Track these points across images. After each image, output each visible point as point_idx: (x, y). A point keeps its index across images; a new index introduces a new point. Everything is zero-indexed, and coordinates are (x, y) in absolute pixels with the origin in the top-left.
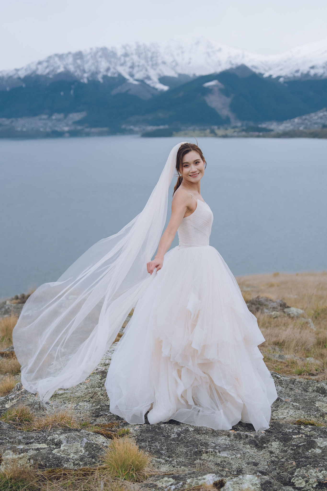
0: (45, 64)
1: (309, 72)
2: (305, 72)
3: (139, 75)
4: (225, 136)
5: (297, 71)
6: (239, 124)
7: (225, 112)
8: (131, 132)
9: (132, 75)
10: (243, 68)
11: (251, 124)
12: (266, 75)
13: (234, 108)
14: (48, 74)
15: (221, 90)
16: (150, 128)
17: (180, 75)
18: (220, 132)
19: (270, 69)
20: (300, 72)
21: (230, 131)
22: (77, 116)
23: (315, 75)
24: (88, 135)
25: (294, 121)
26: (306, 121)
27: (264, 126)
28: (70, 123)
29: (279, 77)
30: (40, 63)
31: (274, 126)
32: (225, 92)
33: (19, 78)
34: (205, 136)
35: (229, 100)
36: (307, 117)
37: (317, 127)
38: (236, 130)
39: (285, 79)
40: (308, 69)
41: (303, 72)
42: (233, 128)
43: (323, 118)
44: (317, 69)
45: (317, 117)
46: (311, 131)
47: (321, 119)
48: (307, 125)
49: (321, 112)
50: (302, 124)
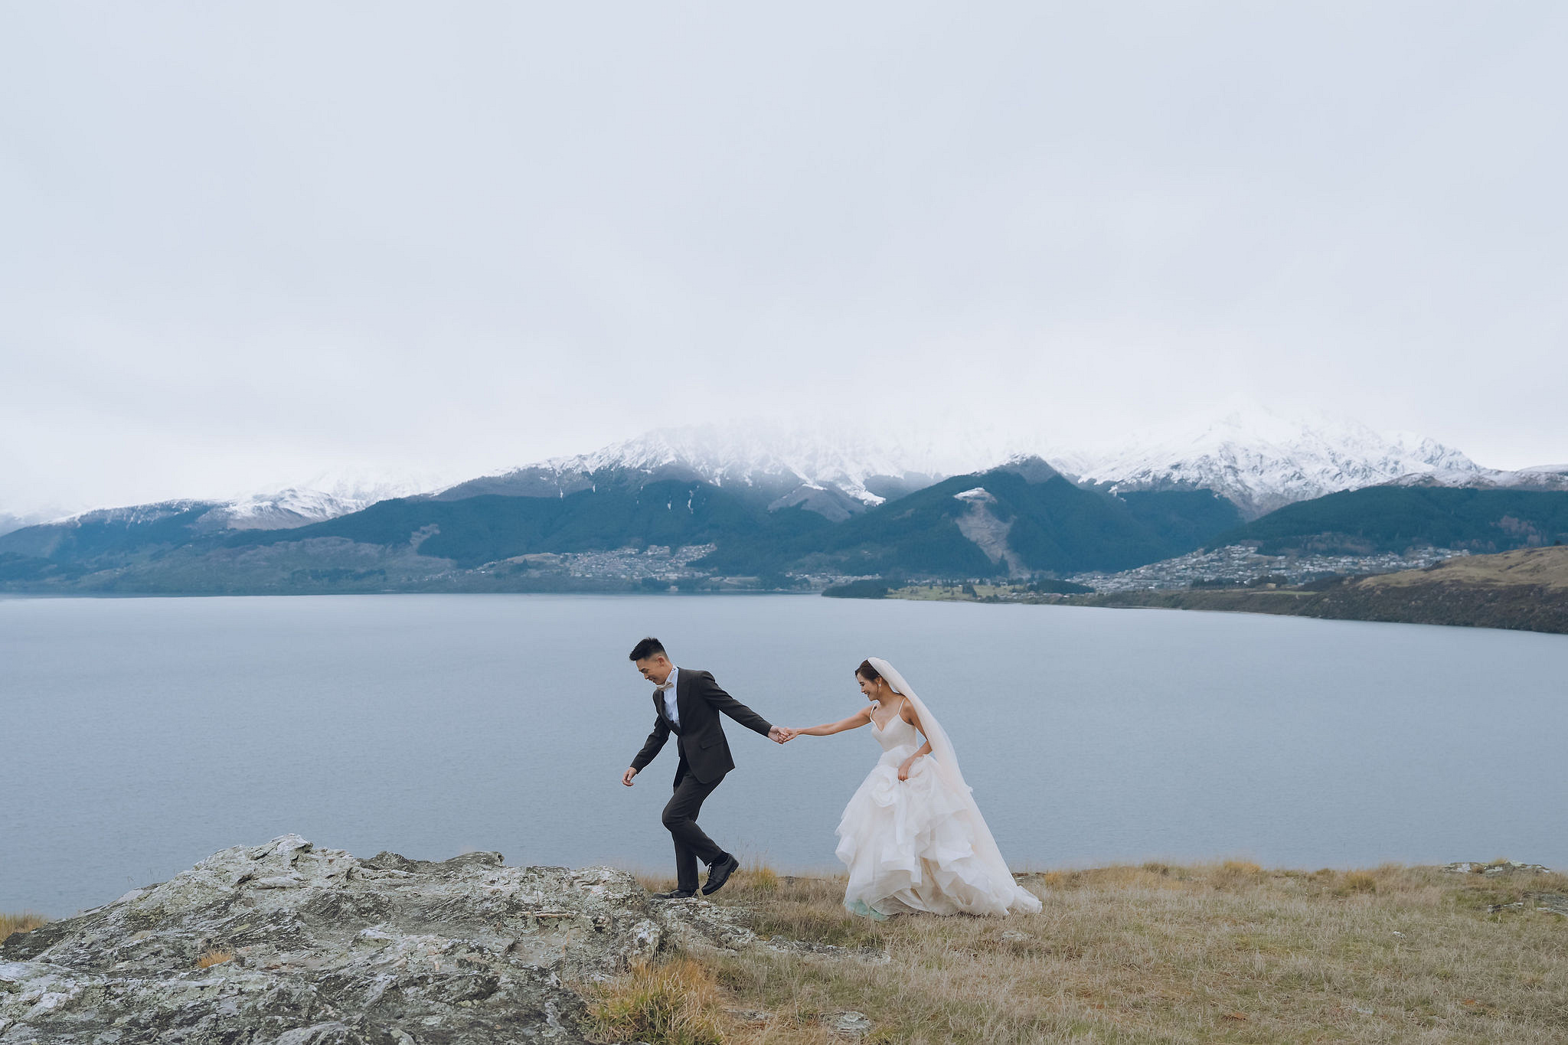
0: (638, 449)
1: (1168, 475)
2: (1163, 476)
3: (827, 474)
4: (993, 600)
5: (1145, 474)
6: (1026, 576)
7: (998, 551)
8: (804, 588)
9: (811, 474)
10: (1036, 465)
11: (1052, 576)
12: (1084, 479)
13: (1015, 542)
14: (644, 466)
15: (989, 507)
16: (843, 579)
17: (907, 474)
18: (983, 591)
19: (1091, 467)
20: (1152, 474)
21: (1004, 590)
22: (696, 552)
23: (1181, 481)
24: (717, 590)
25: (1138, 573)
26: (1164, 573)
27: (1076, 580)
28: (682, 564)
29: (1109, 484)
30: (628, 446)
31: (1099, 582)
32: (998, 511)
33: (586, 474)
34: (953, 599)
35: (1006, 527)
36: (1165, 566)
37: (1184, 586)
38: (1018, 587)
39: (1121, 487)
40: (1169, 471)
41: (1158, 474)
42: (1011, 583)
43: (1197, 566)
44: (1186, 469)
45: (1186, 565)
46: (1170, 594)
47: (1193, 569)
48: (1164, 581)
49: (1193, 557)
50: (1156, 579)
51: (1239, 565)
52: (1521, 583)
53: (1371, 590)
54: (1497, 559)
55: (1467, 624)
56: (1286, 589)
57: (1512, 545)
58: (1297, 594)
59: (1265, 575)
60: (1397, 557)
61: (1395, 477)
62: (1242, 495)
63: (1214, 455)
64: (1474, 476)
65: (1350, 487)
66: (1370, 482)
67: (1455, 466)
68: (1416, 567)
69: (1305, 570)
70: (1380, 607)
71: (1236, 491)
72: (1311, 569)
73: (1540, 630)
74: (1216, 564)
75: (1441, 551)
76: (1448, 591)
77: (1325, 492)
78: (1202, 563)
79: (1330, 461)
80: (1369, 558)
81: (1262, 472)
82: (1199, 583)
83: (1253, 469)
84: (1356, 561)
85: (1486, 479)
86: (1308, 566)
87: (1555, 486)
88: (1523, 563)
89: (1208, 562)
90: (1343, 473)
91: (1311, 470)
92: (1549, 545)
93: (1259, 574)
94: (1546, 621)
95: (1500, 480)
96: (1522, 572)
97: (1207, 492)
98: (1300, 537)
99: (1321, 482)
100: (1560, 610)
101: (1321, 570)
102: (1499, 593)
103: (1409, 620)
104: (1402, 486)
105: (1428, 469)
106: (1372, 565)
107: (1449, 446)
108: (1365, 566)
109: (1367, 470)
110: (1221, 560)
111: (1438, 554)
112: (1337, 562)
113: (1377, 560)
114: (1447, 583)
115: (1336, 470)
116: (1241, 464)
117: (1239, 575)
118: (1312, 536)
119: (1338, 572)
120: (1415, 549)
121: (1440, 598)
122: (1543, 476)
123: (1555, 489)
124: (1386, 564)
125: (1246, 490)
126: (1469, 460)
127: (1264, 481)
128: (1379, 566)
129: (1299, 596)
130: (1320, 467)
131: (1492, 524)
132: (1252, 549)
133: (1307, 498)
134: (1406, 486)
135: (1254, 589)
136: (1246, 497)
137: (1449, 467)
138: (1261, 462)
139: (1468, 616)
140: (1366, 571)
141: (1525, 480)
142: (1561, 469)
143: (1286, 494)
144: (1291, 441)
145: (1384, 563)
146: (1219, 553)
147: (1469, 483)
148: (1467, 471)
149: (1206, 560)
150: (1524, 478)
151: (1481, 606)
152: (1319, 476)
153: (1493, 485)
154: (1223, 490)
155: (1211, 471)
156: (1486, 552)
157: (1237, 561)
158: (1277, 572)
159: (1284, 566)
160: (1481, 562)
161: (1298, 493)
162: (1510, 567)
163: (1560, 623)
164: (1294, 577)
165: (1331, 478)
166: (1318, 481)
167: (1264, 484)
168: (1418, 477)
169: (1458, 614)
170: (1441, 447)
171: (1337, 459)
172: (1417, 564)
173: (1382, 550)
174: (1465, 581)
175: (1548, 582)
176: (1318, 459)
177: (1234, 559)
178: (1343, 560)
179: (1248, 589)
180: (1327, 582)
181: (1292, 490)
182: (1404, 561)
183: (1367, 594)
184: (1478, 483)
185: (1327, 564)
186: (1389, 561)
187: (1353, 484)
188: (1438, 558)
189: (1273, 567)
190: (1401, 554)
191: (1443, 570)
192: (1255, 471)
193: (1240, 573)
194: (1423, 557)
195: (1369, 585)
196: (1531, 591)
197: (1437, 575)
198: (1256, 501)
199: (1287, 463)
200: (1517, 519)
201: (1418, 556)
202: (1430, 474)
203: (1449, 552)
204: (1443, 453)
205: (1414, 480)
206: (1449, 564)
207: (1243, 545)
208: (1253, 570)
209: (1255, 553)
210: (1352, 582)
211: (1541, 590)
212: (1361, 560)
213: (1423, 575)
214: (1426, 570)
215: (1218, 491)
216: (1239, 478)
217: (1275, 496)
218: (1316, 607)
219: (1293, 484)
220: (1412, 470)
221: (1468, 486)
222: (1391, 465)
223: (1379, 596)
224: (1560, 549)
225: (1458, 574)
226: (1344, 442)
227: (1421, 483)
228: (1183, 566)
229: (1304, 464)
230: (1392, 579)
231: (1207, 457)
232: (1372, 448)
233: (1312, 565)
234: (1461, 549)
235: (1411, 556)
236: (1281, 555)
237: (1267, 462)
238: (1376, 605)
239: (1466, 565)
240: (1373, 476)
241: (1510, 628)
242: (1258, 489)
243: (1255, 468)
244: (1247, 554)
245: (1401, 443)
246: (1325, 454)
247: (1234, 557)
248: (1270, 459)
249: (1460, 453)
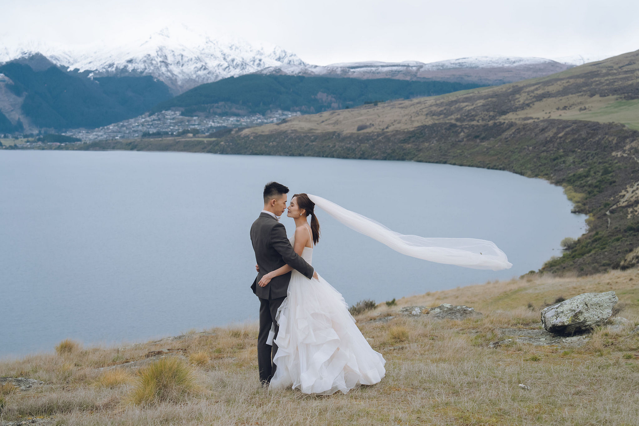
1: (126, 67)
2: (122, 67)
4: (14, 148)
5: (111, 65)
6: (36, 132)
7: (16, 116)
10: (38, 59)
11: (52, 131)
12: (71, 68)
13: (27, 110)
15: (9, 87)
18: (8, 142)
19: (76, 61)
20: (115, 66)
21: (21, 141)
23: (134, 70)
25: (108, 129)
26: (125, 128)
27: (69, 134)
29: (88, 72)
31: (83, 135)
32: (15, 90)
35: (20, 100)
36: (125, 124)
37: (137, 136)
38: (30, 139)
39: (95, 74)
40: (125, 64)
41: (119, 66)
42: (26, 136)
43: (145, 124)
44: (136, 63)
45: (138, 123)
46: (129, 141)
47: (143, 125)
48: (125, 133)
49: (142, 118)
50: (120, 132)
51: (171, 123)
52: (329, 131)
53: (247, 136)
54: (316, 117)
55: (300, 155)
56: (199, 137)
57: (323, 109)
58: (205, 140)
59: (186, 129)
60: (261, 117)
61: (259, 69)
62: (171, 79)
63: (153, 54)
64: (303, 69)
65: (234, 75)
66: (246, 72)
67: (292, 63)
68: (272, 122)
69: (210, 125)
70: (253, 146)
71: (167, 77)
72: (213, 124)
73: (339, 157)
74: (156, 122)
75: (286, 113)
76: (289, 137)
77: (220, 78)
78: (148, 122)
79: (222, 59)
80: (246, 117)
81: (183, 65)
82: (146, 135)
83: (177, 63)
84: (238, 119)
85: (308, 70)
86: (211, 123)
87: (345, 75)
88: (329, 119)
89: (152, 121)
90: (231, 67)
91: (212, 64)
92: (343, 109)
93: (182, 128)
94: (342, 152)
95: (316, 71)
96: (329, 124)
97: (149, 78)
98: (206, 105)
99: (217, 71)
100: (349, 146)
101: (219, 125)
102: (316, 138)
103: (269, 154)
104: (263, 74)
105: (278, 64)
106: (247, 122)
107: (289, 52)
108: (244, 122)
109: (244, 64)
110: (159, 120)
111: (283, 114)
112: (228, 120)
113: (250, 118)
114: (290, 131)
115: (226, 65)
116: (170, 60)
117: (171, 129)
118: (213, 104)
119: (229, 126)
120: (271, 112)
121: (286, 140)
122: (339, 69)
123: (346, 77)
124: (256, 121)
125: (173, 76)
126: (300, 59)
127: (184, 71)
128: (251, 122)
129: (207, 141)
130: (216, 63)
131: (313, 97)
132: (178, 113)
133: (210, 81)
134: (266, 74)
135: (180, 137)
136: (173, 80)
137: (289, 63)
138: (182, 59)
139: (301, 150)
140: (245, 125)
141: (329, 71)
142: (348, 65)
143: (197, 79)
144: (199, 46)
145: (254, 120)
146: (158, 115)
147: (300, 73)
148: (300, 66)
149: (150, 120)
150: (329, 70)
151: (307, 144)
152: (216, 68)
153: (313, 74)
154: (159, 76)
155: (152, 64)
156: (309, 113)
157: (169, 121)
158: (193, 127)
159: (197, 123)
160: (307, 119)
161: (204, 78)
162: (323, 122)
163: (349, 152)
164: (203, 130)
165: (223, 69)
166: (216, 71)
167: (184, 73)
168: (272, 69)
169: (295, 150)
170: (285, 52)
171: (226, 58)
172: (273, 121)
173: (253, 112)
174: (299, 130)
175: (343, 130)
176: (216, 58)
177: (167, 119)
178: (231, 119)
179: (176, 138)
180: (223, 132)
181: (201, 77)
182: (267, 119)
183: (245, 139)
184: (305, 73)
185: (221, 121)
186: (257, 119)
187: (236, 73)
188: (284, 117)
189: (190, 124)
190: (263, 115)
191: (287, 124)
192: (178, 64)
193: (171, 128)
194: (276, 116)
195: (246, 134)
196: (334, 135)
197: (284, 127)
198: (179, 83)
199: (197, 60)
200: (325, 95)
201: (273, 116)
202: (279, 67)
203: (290, 113)
204: (286, 55)
205: (270, 71)
206: (290, 121)
207: (172, 110)
208: (179, 126)
209: (180, 115)
210: (237, 132)
211: (339, 135)
212: (241, 119)
213: (276, 127)
214: (278, 124)
215: (157, 77)
216: (169, 69)
217: (190, 80)
218: (217, 148)
219: (201, 73)
220: (269, 65)
221: (300, 74)
222: (257, 62)
223: (252, 140)
224: (348, 111)
225: (295, 126)
226: (230, 47)
227: (274, 72)
228: (137, 124)
229: (207, 60)
230: (260, 130)
231: (149, 55)
232: (246, 51)
233: (213, 122)
234: (296, 112)
235: (269, 116)
236: (196, 116)
237: (185, 59)
238: (251, 145)
239: (300, 121)
240: (247, 68)
241: (323, 157)
242: (180, 76)
243: (178, 63)
244: (175, 116)
245: (262, 49)
246: (219, 55)
247: (167, 118)
248: (187, 57)
249: (295, 55)
